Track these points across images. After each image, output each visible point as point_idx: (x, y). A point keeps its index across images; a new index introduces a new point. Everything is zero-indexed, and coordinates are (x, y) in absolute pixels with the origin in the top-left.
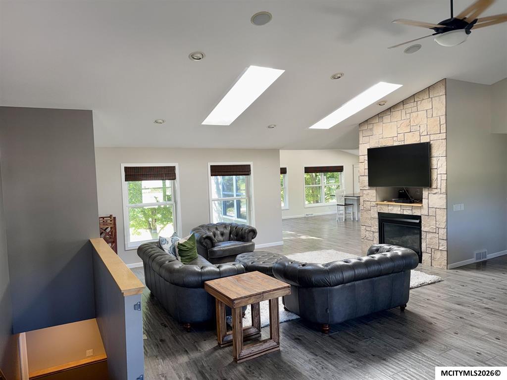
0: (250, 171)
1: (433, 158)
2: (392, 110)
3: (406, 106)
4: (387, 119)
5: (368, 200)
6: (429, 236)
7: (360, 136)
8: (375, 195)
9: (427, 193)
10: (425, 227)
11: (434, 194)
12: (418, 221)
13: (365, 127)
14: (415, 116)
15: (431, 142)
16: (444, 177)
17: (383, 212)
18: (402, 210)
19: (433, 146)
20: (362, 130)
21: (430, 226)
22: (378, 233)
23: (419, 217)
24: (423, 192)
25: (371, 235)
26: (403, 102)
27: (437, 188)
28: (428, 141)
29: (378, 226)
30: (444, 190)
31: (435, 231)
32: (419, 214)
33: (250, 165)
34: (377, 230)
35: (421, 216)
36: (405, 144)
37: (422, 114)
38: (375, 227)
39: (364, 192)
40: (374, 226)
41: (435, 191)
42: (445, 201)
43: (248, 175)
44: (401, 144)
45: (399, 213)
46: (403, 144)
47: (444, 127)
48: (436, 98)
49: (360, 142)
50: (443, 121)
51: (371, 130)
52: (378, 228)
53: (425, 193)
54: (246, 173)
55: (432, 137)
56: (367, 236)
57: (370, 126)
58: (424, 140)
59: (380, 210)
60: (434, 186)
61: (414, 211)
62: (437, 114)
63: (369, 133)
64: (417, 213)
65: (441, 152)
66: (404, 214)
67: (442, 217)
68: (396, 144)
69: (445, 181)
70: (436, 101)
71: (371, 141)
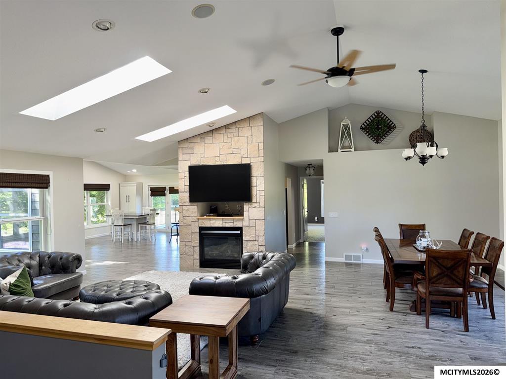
0: (49, 183)
1: (253, 177)
2: (214, 132)
3: (228, 131)
4: (209, 140)
5: (188, 215)
6: (250, 244)
7: (179, 153)
8: (196, 210)
9: (248, 207)
10: (246, 236)
11: (254, 207)
12: (239, 232)
13: (186, 145)
14: (236, 140)
15: (251, 164)
16: (263, 193)
17: (205, 226)
18: (224, 223)
19: (252, 167)
20: (182, 148)
21: (250, 235)
22: (199, 247)
23: (240, 229)
24: (244, 206)
25: (191, 250)
26: (225, 127)
27: (256, 203)
28: (249, 163)
29: (199, 240)
30: (262, 204)
31: (255, 239)
32: (241, 226)
33: (48, 176)
34: (198, 244)
35: (242, 228)
36: (227, 164)
37: (243, 140)
38: (196, 241)
39: (184, 208)
40: (194, 241)
41: (254, 205)
42: (264, 213)
43: (47, 188)
44: (223, 164)
45: (221, 226)
46: (225, 163)
47: (262, 152)
48: (256, 127)
49: (179, 159)
50: (261, 147)
51: (192, 148)
52: (198, 242)
53: (246, 207)
54: (45, 185)
55: (252, 160)
56: (187, 251)
57: (191, 145)
58: (245, 161)
59: (202, 224)
60: (254, 200)
61: (235, 223)
62: (256, 140)
63: (190, 151)
64: (238, 224)
65: (260, 172)
66: (226, 226)
67: (261, 227)
68: (217, 163)
69: (263, 197)
70: (255, 130)
71: (191, 159)
